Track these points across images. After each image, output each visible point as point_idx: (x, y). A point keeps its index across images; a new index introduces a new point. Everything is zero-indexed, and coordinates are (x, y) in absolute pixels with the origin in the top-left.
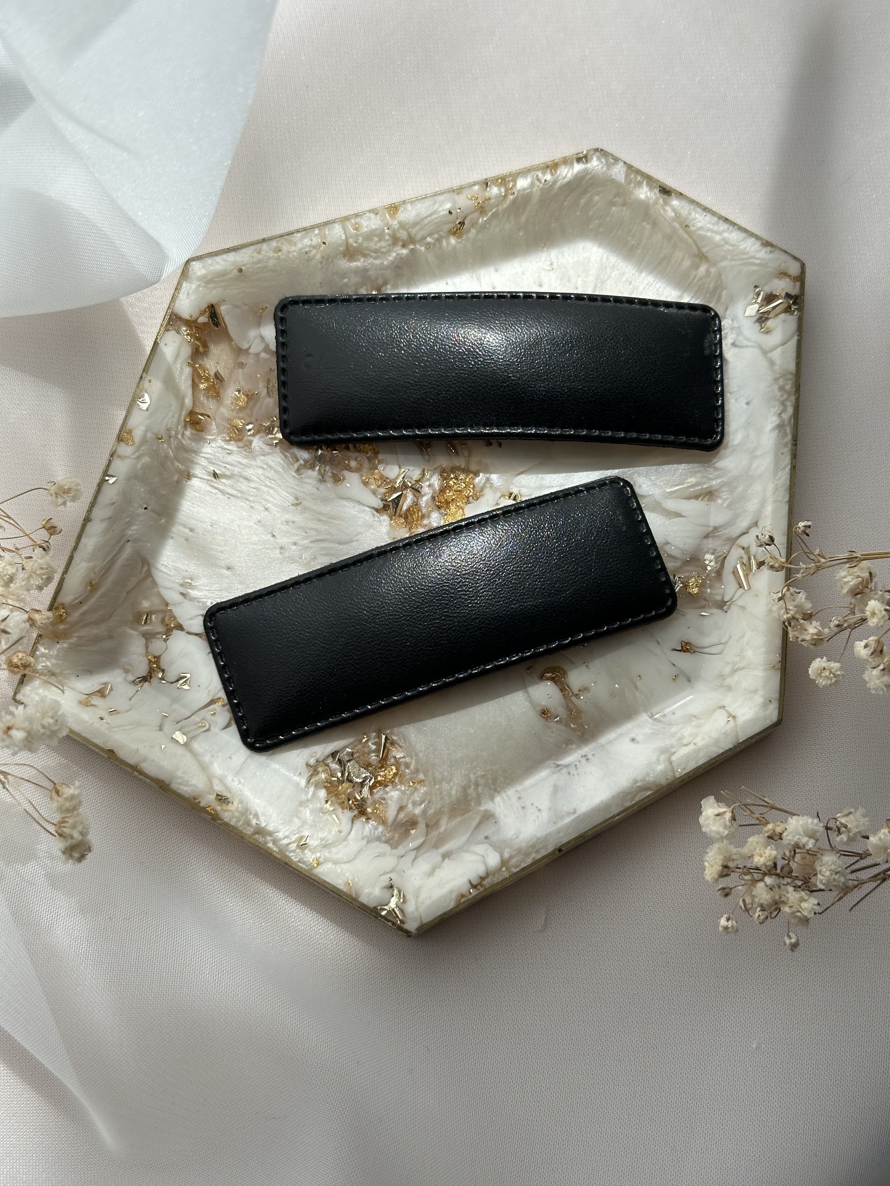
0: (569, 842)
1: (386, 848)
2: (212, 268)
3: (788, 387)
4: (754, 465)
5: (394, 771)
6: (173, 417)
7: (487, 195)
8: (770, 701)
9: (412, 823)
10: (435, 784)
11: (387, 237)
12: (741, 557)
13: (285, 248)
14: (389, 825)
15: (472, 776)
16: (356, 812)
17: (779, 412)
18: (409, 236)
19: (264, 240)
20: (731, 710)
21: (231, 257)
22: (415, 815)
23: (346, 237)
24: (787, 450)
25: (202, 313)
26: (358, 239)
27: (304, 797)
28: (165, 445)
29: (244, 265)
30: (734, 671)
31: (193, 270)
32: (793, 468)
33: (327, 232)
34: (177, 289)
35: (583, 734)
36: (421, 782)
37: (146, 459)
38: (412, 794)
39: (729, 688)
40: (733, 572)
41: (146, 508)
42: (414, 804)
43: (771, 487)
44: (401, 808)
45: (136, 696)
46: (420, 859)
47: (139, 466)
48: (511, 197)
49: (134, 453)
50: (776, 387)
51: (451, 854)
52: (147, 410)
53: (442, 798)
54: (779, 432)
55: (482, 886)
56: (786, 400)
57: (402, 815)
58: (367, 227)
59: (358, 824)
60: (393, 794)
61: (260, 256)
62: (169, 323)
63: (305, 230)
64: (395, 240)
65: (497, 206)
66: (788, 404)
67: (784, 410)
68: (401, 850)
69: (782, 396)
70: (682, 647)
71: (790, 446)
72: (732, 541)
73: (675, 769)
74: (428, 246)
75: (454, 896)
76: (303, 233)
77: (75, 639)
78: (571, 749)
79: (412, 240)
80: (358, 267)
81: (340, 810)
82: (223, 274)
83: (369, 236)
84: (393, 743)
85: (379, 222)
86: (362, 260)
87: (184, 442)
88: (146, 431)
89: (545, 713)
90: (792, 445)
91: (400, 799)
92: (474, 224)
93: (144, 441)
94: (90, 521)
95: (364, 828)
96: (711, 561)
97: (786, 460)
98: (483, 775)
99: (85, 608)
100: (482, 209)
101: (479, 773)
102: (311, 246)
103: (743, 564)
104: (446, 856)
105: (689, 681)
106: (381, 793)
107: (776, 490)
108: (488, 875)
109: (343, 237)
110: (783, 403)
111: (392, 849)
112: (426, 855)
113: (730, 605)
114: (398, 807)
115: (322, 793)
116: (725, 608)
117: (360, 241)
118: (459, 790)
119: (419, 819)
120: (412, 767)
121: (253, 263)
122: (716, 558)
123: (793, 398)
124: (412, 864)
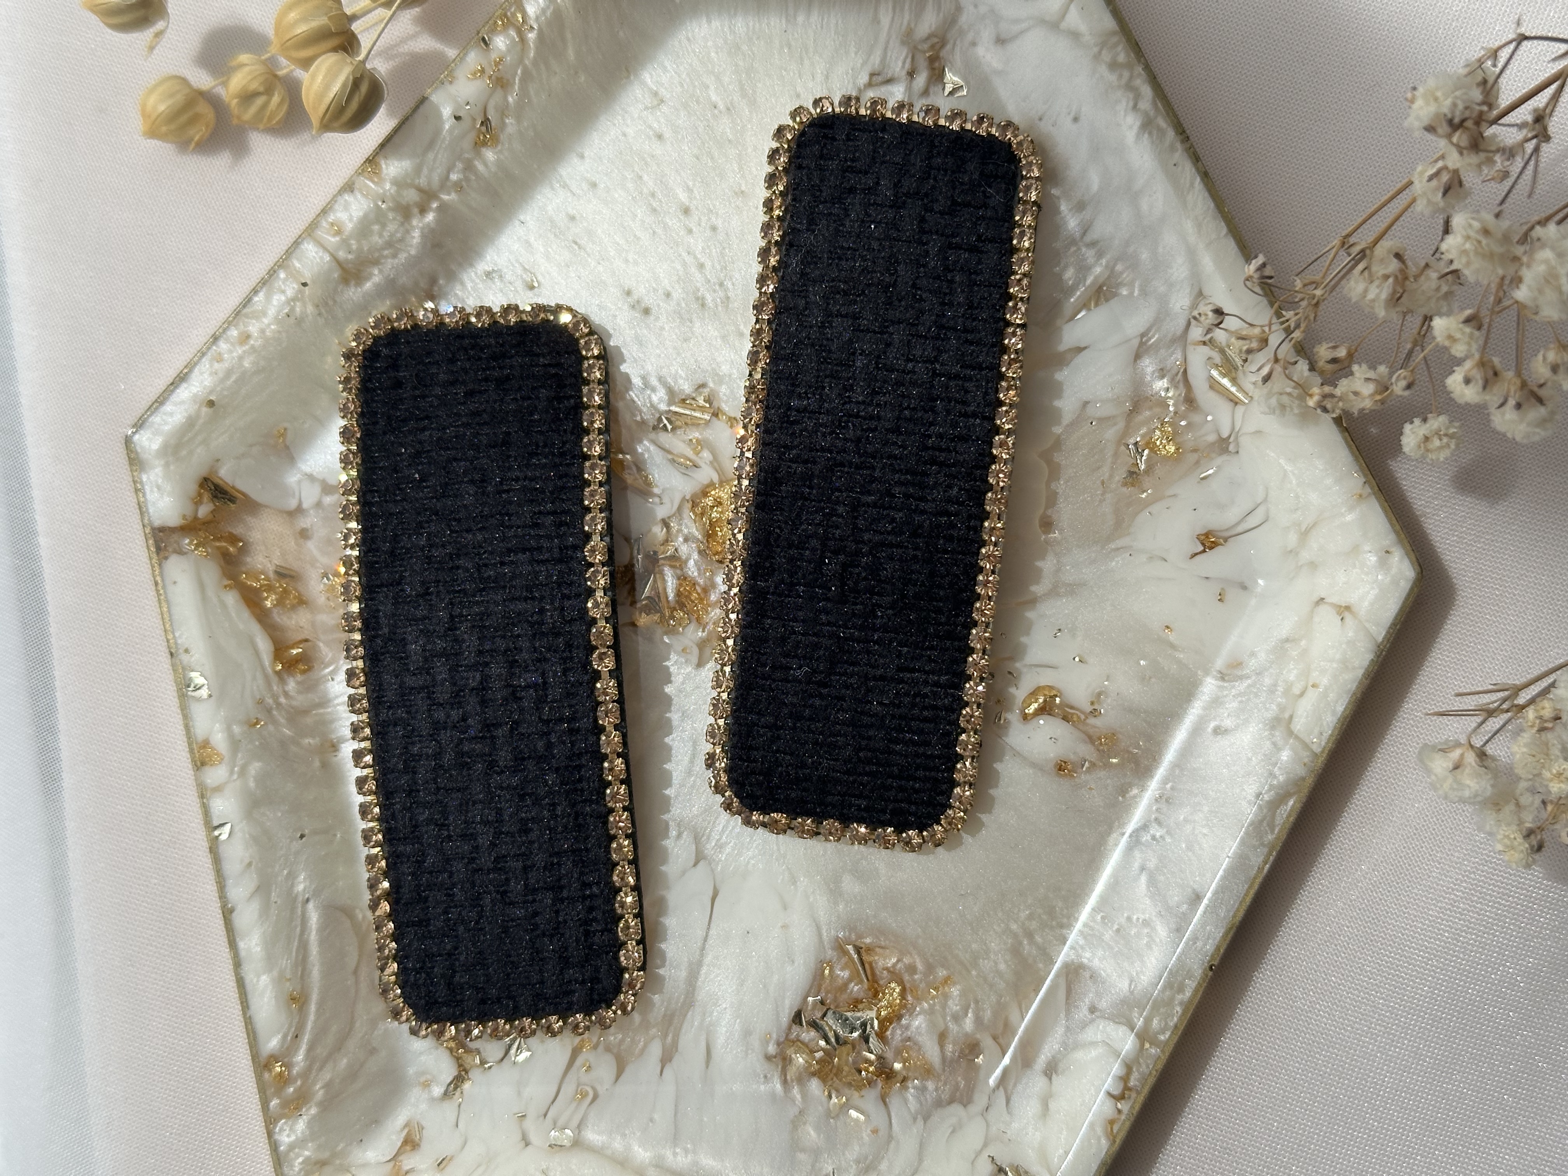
0: (1218, 948)
1: (956, 1109)
2: (167, 428)
3: (1122, 58)
4: (1144, 207)
5: (898, 990)
6: (254, 678)
7: (494, 56)
8: (1387, 552)
9: (972, 1048)
10: (969, 972)
11: (391, 215)
12: (1209, 358)
13: (253, 328)
14: (940, 1072)
15: (1014, 927)
16: (880, 1084)
17: (1131, 104)
18: (420, 190)
19: (215, 339)
20: (1335, 599)
21: (184, 393)
22: (966, 1035)
23: (332, 255)
24: (1179, 155)
25: (197, 502)
26: (349, 246)
27: (793, 1111)
28: (271, 728)
29: (211, 392)
30: (1305, 534)
31: (142, 447)
32: (1205, 176)
33: (297, 265)
34: (138, 489)
35: (1137, 763)
36: (946, 981)
37: (255, 767)
38: (944, 1006)
39: (1313, 566)
40: (1211, 387)
41: (302, 836)
42: (956, 1018)
43: (1189, 226)
44: (942, 1037)
45: (463, 1116)
46: (1015, 1098)
47: (252, 784)
48: (531, 36)
49: (232, 772)
50: (1103, 70)
51: (1056, 1065)
52: (210, 696)
53: (991, 986)
54: (1150, 133)
55: (1130, 1089)
56: (1131, 78)
57: (949, 1048)
58: (351, 220)
59: (895, 1102)
60: (917, 1023)
61: (227, 365)
62: (158, 549)
63: (264, 284)
64: (405, 212)
65: (521, 61)
66: (1138, 82)
67: (1137, 97)
68: (980, 1100)
69: (1120, 76)
70: (1203, 544)
71: (1178, 145)
72: (1182, 339)
73: (1307, 741)
74: (459, 187)
75: (1099, 1130)
76: (264, 289)
77: (321, 1092)
78: (1135, 797)
79: (428, 195)
80: (377, 286)
81: (856, 1094)
82: (190, 423)
83: (364, 228)
84: (869, 950)
85: (363, 201)
86: (376, 272)
87: (294, 703)
88: (229, 729)
89: (1062, 767)
90: (1182, 142)
91: (932, 1024)
92: (503, 112)
93: (235, 744)
94: (232, 911)
95: (906, 1101)
96: (1167, 390)
97: (1188, 170)
98: (1030, 914)
99: (306, 1038)
100: (501, 83)
101: (1023, 915)
102: (288, 302)
103: (1217, 366)
104: (1051, 1071)
105: (1244, 588)
106: (899, 1032)
107: (1199, 226)
108: (1128, 1068)
109: (327, 258)
110: (1129, 87)
111: (965, 1106)
112: (1020, 1087)
113: (1236, 438)
114: (935, 1038)
115: (815, 1086)
116: (1231, 448)
117: (354, 247)
118: (1008, 957)
119: (978, 1036)
120: (920, 966)
121: (222, 381)
122: (1171, 380)
123: (1139, 69)
124: (1009, 1113)
